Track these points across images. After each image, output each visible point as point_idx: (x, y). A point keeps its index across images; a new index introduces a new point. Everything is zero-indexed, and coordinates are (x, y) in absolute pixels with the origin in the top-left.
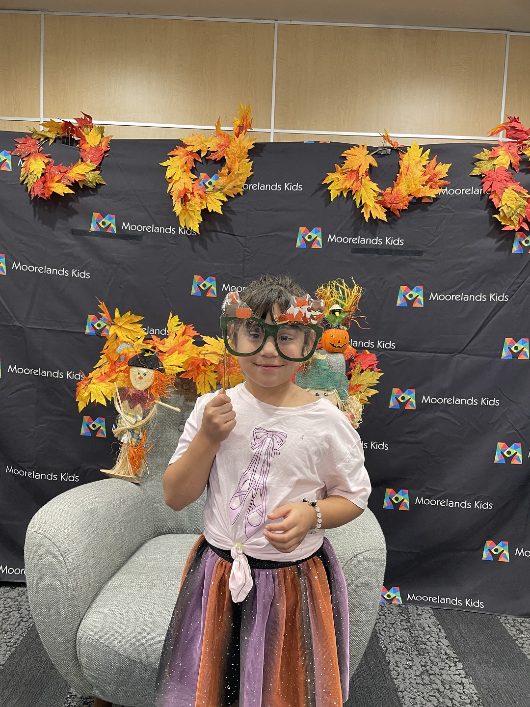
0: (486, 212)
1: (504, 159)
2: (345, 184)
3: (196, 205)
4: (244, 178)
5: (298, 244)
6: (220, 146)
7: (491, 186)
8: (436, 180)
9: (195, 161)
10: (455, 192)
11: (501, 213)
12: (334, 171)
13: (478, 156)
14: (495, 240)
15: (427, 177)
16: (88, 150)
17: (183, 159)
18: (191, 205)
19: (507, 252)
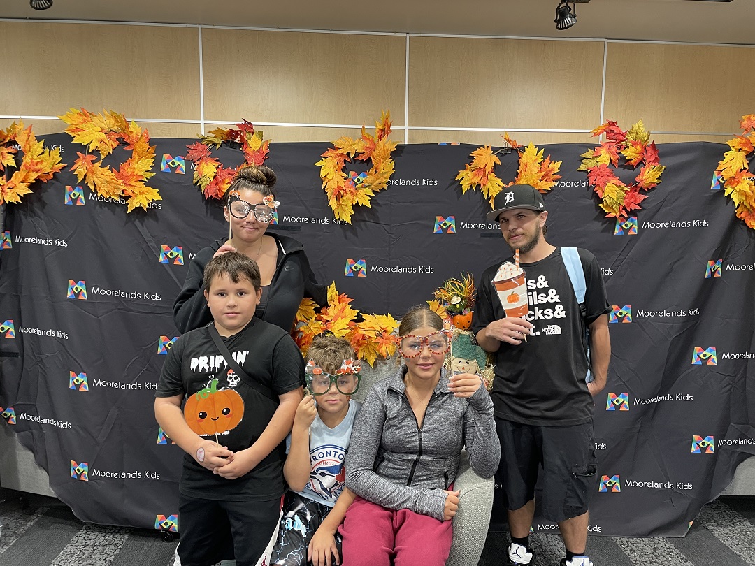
0: (592, 201)
1: (605, 158)
2: (475, 179)
3: (348, 201)
4: (388, 175)
5: (436, 230)
6: (367, 148)
7: (595, 180)
8: (551, 175)
9: (345, 161)
10: (565, 184)
11: (605, 203)
12: (464, 169)
13: (584, 155)
14: (601, 223)
15: (543, 174)
16: (251, 154)
17: (335, 160)
18: (343, 201)
19: (611, 234)
